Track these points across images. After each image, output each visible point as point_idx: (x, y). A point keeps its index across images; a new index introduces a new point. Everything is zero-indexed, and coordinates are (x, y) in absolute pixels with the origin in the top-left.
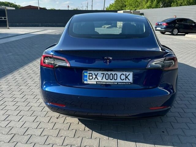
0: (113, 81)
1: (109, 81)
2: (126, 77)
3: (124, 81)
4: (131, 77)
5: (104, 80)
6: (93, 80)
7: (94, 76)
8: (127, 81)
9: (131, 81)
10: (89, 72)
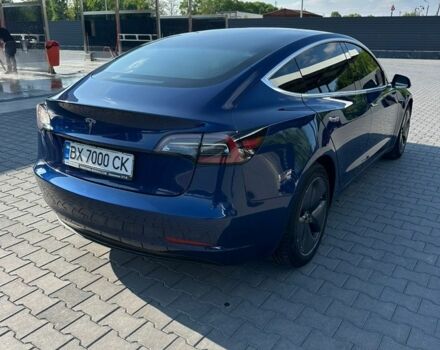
0: (102, 167)
1: (97, 166)
2: (123, 164)
3: (118, 171)
4: (130, 165)
5: (90, 164)
6: (75, 161)
7: (78, 154)
8: (123, 172)
9: (130, 173)
10: (72, 144)
